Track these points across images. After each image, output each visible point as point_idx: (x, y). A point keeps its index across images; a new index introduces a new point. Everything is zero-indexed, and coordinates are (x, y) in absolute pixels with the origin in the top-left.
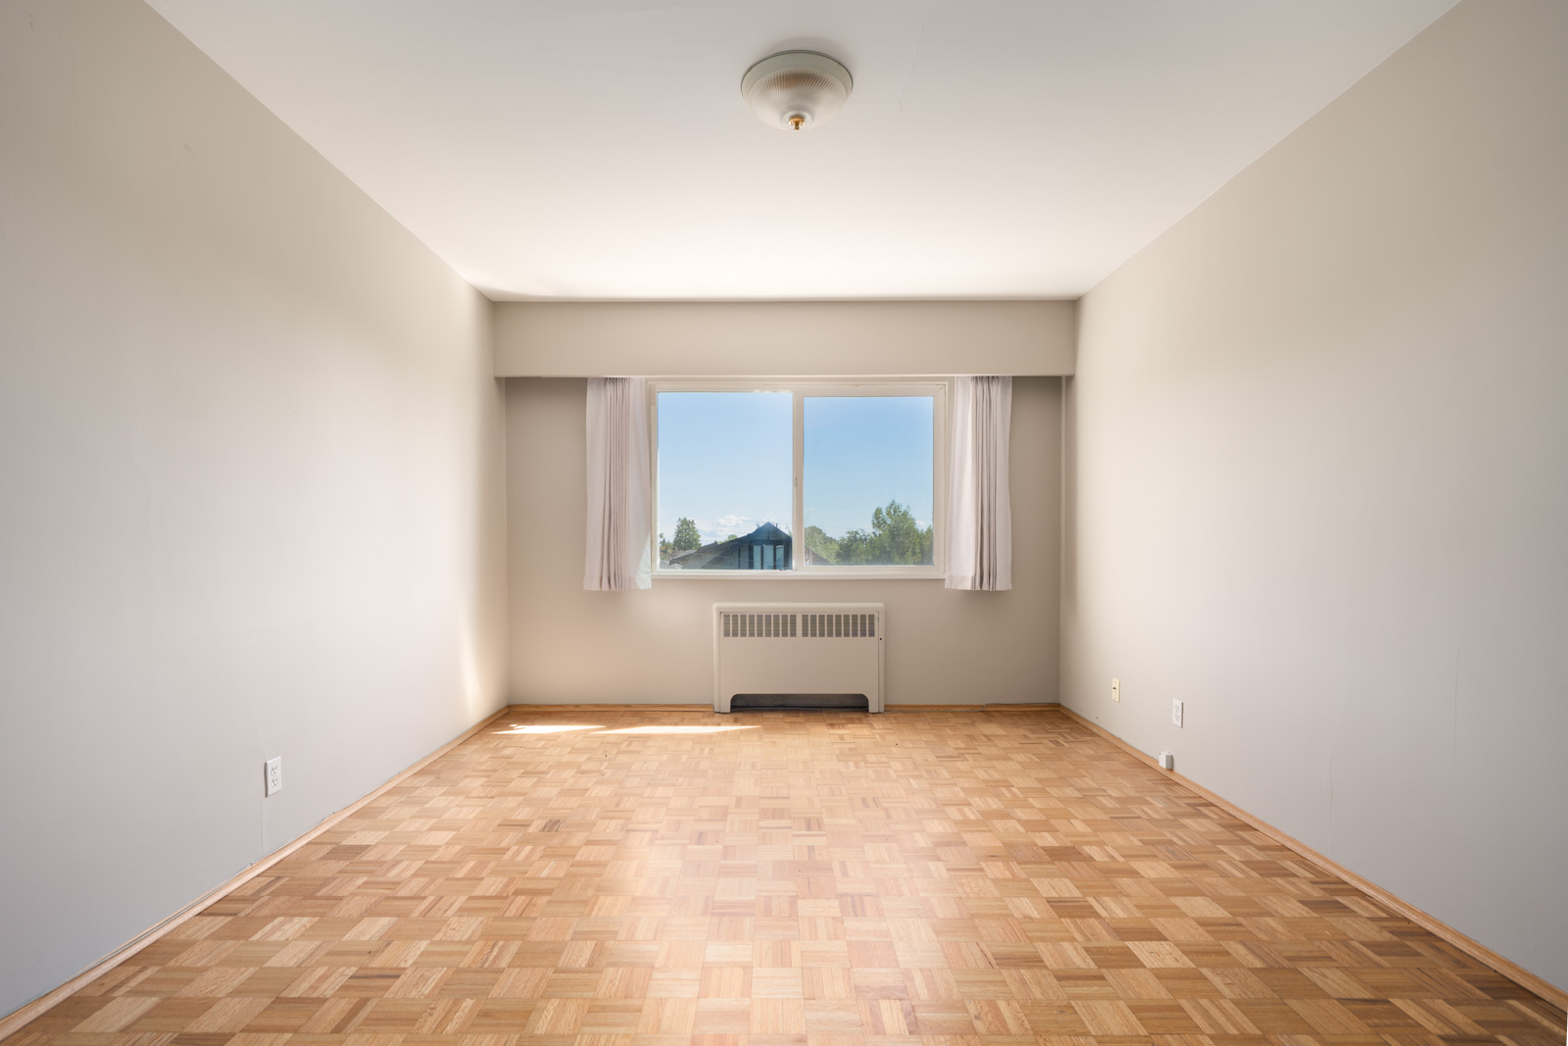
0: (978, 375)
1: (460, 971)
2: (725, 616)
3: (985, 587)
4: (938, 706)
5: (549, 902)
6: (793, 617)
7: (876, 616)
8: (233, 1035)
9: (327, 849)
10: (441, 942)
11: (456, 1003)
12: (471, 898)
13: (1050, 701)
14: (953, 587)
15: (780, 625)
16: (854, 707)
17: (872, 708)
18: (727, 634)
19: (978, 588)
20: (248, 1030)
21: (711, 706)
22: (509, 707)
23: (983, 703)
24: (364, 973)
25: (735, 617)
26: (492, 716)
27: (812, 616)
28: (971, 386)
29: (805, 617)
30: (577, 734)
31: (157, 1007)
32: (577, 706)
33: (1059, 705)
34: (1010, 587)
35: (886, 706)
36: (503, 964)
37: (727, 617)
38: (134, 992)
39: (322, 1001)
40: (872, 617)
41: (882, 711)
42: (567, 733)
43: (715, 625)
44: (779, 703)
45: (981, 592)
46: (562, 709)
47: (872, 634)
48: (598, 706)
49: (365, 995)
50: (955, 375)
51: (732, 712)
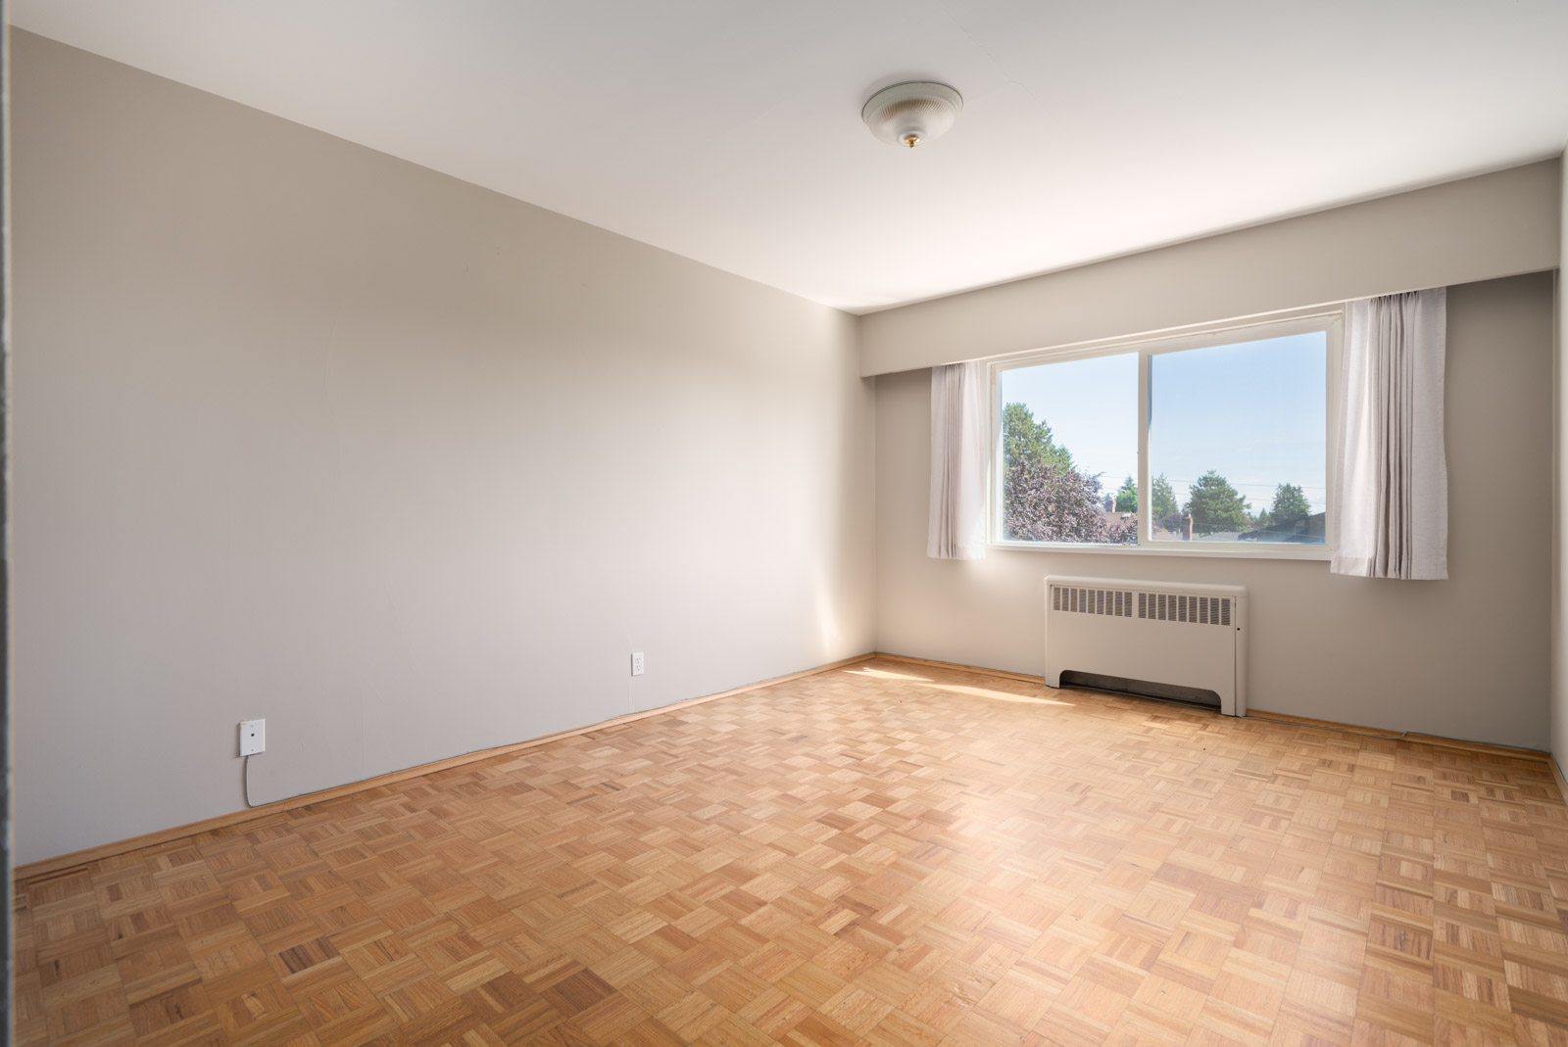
0: (1382, 295)
1: (647, 798)
2: (1055, 589)
3: (1392, 574)
4: (1327, 722)
5: (735, 780)
6: (1129, 596)
7: (1232, 601)
8: (535, 789)
9: (668, 718)
10: (657, 782)
11: (628, 811)
12: (700, 765)
13: (1531, 745)
14: (1342, 572)
15: (1116, 603)
16: (1203, 704)
17: (1227, 707)
18: (1057, 608)
19: (1379, 573)
20: (541, 789)
21: (1042, 678)
22: (875, 653)
23: (1404, 730)
24: (611, 784)
25: (1066, 591)
26: (854, 658)
27: (1150, 596)
28: (1371, 311)
29: (1142, 597)
30: (902, 681)
31: (527, 768)
32: (926, 661)
33: (1549, 755)
34: (1445, 575)
35: (1248, 710)
36: (669, 802)
37: (1057, 590)
38: (526, 760)
39: (579, 788)
40: (1226, 602)
41: (1241, 713)
42: (896, 680)
43: (1046, 598)
44: (1121, 687)
45: (1385, 580)
46: (914, 662)
47: (1226, 622)
48: (942, 663)
49: (596, 792)
50: (1346, 301)
51: (1061, 688)
